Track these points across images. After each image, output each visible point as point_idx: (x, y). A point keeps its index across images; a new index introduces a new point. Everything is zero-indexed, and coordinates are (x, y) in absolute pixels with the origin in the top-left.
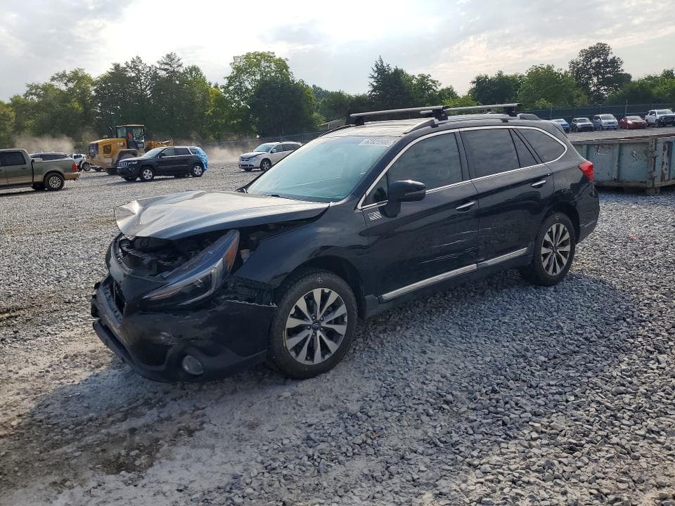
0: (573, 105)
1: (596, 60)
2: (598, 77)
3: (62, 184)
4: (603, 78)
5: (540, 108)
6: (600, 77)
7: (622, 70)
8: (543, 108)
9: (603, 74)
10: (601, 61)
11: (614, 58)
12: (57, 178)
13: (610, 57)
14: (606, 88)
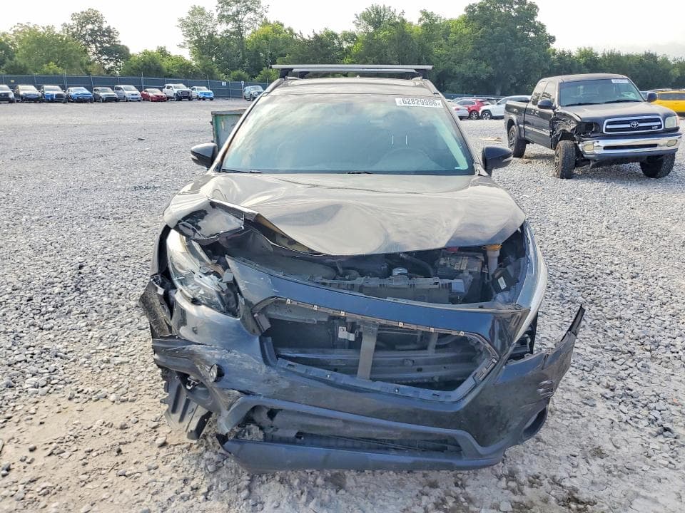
0: (88, 73)
1: (90, 26)
2: (96, 46)
4: (101, 47)
5: (51, 72)
6: (98, 45)
7: (120, 42)
8: (55, 74)
9: (100, 42)
10: (96, 28)
11: (109, 27)
13: (105, 26)
14: (107, 57)
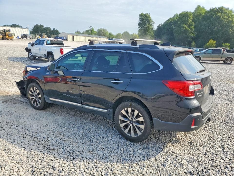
3: (231, 62)
12: (230, 60)
